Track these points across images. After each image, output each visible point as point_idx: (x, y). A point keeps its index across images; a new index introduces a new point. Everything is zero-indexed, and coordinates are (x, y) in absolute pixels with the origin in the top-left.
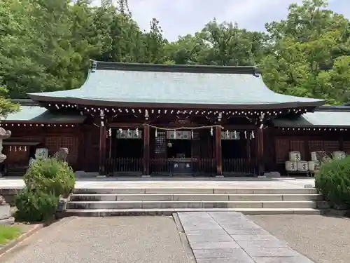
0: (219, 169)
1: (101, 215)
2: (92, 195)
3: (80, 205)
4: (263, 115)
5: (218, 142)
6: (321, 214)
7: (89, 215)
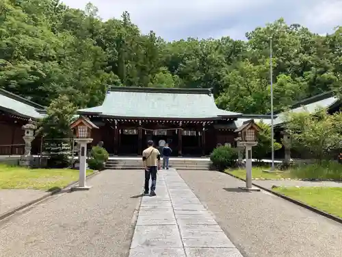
0: (180, 152)
1: (119, 169)
2: (115, 162)
3: (111, 165)
4: (204, 123)
5: (180, 138)
6: (210, 170)
7: (115, 169)
